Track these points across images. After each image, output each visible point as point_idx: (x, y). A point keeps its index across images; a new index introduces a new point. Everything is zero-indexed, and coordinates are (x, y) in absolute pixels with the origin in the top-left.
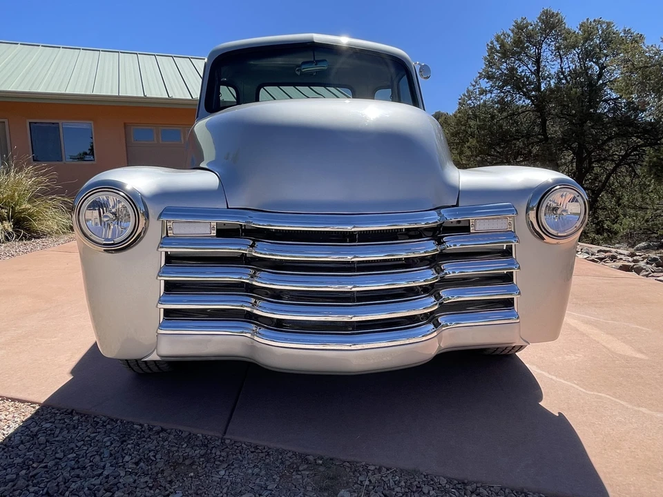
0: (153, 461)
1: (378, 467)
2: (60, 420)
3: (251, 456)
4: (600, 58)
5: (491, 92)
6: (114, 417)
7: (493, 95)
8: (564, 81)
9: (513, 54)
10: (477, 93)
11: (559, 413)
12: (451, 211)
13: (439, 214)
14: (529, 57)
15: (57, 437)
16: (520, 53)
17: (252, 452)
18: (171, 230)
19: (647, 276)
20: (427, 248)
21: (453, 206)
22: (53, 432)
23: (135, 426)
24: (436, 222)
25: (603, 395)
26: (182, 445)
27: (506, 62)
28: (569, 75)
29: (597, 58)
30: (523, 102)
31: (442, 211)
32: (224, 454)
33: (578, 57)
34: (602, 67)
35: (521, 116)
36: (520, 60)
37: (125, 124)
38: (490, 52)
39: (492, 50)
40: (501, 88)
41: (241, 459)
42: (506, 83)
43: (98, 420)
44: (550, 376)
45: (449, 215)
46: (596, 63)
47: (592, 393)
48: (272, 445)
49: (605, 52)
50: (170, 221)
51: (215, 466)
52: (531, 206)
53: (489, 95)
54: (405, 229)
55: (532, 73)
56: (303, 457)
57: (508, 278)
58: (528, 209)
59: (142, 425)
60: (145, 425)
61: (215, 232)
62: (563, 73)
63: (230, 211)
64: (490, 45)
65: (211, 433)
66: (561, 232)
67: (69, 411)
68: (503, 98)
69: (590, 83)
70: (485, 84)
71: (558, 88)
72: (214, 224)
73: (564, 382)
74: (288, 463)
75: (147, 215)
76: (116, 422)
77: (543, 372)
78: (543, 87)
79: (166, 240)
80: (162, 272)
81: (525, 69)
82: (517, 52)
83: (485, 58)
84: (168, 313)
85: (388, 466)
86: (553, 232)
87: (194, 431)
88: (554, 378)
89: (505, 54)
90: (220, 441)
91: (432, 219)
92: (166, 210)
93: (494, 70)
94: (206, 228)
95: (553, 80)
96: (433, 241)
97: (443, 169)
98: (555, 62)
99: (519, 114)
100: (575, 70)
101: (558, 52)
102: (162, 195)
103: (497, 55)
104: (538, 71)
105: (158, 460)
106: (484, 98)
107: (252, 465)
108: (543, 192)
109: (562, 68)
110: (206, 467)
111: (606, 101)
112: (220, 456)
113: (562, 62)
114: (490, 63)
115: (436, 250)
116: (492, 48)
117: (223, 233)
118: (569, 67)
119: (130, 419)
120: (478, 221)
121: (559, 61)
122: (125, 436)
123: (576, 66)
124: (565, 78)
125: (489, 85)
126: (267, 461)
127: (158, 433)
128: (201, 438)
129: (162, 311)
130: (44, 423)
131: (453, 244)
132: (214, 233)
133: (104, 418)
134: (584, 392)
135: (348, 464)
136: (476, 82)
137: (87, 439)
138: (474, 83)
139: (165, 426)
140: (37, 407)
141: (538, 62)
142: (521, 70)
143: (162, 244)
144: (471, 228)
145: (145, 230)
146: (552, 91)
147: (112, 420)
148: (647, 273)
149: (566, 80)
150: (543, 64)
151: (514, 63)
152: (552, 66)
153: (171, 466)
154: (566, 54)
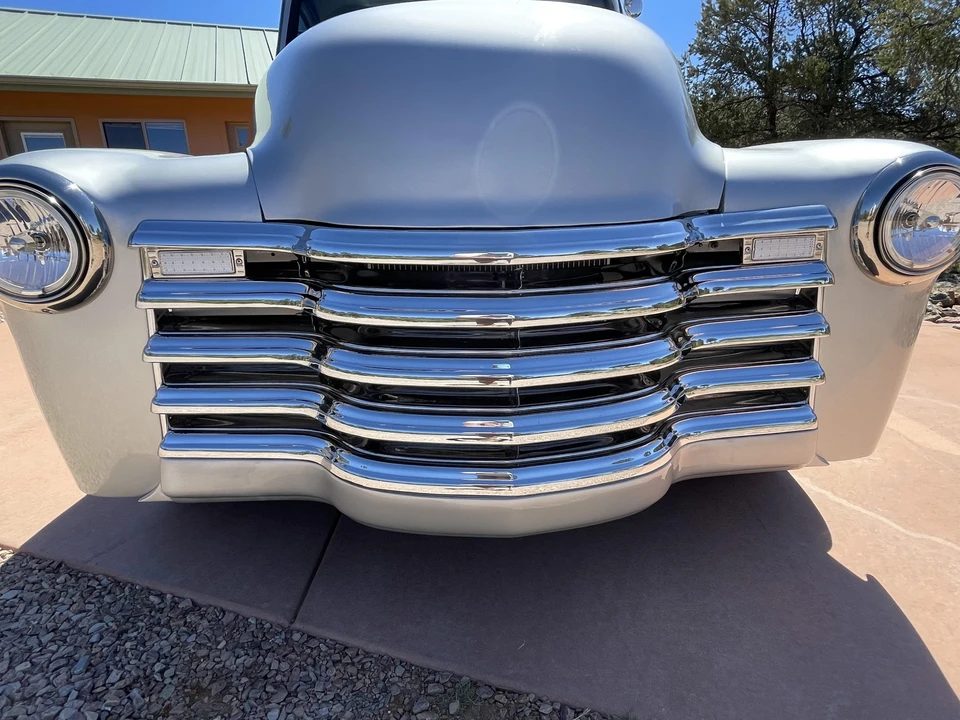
0: (158, 682)
1: (558, 707)
2: (34, 583)
3: (332, 672)
4: (859, 17)
5: (704, 72)
6: (122, 577)
7: (707, 77)
8: (804, 54)
9: (738, 16)
10: (686, 74)
11: (868, 576)
12: (710, 222)
13: (689, 226)
14: (759, 20)
15: (17, 620)
16: (746, 15)
17: (335, 663)
18: (158, 266)
19: (934, 321)
20: (658, 298)
21: (711, 212)
22: (13, 610)
23: (152, 598)
24: (682, 244)
25: (939, 540)
26: (219, 643)
27: (726, 29)
28: (813, 45)
29: (854, 18)
30: (746, 86)
31: (696, 221)
32: (285, 666)
33: (828, 17)
34: (860, 31)
35: (743, 105)
36: (746, 25)
37: (226, 122)
38: (705, 15)
39: (708, 12)
40: (718, 65)
41: (314, 678)
42: (725, 58)
43: (94, 583)
44: (837, 499)
45: (706, 230)
46: (853, 25)
47: (919, 536)
48: (371, 648)
49: (866, 8)
50: (151, 250)
51: (264, 696)
52: (862, 213)
53: (701, 77)
54: (612, 259)
55: (762, 43)
56: (423, 676)
57: (803, 349)
58: (857, 217)
59: (161, 596)
60: (169, 596)
61: (243, 269)
62: (804, 42)
63: (271, 227)
64: (706, 4)
65: (272, 618)
66: (919, 261)
67: (55, 565)
68: (719, 80)
69: (841, 55)
70: (697, 61)
71: (796, 64)
72: (239, 253)
73: (864, 511)
74: (395, 691)
75: (106, 237)
76: (123, 589)
77: (823, 491)
78: (775, 62)
79: (151, 288)
80: (151, 349)
81: (752, 39)
82: (744, 14)
83: (699, 25)
84: (175, 421)
85: (577, 705)
86: (903, 261)
87: (244, 611)
88: (844, 502)
89: (726, 16)
90: (283, 636)
91: (674, 237)
92: (143, 226)
93: (710, 41)
94: (224, 261)
95: (791, 53)
96: (672, 284)
97: (692, 143)
98: (793, 27)
99: (739, 102)
100: (822, 37)
101: (800, 11)
102: (134, 197)
103: (714, 19)
104: (770, 39)
105: (167, 681)
106: (695, 81)
107: (331, 696)
108: (896, 180)
109: (803, 35)
110: (248, 698)
111: (860, 80)
112: (278, 671)
113: (804, 25)
114: (705, 31)
115: (679, 301)
116: (709, 9)
117: (260, 270)
118: (813, 33)
119: (147, 583)
120: (758, 242)
121: (800, 24)
122: (128, 621)
123: (823, 32)
124: (807, 48)
125: (702, 62)
126: (359, 685)
127: (185, 613)
128: (253, 628)
129: (163, 417)
130: (6, 589)
131: (713, 286)
132: (241, 271)
133: (105, 581)
134: (903, 533)
135: (503, 700)
136: (685, 59)
137: (65, 625)
138: (682, 61)
139: (199, 600)
140: (9, 556)
141: (771, 27)
142: (747, 38)
143: (143, 294)
144: (745, 256)
145: (108, 266)
146: (788, 66)
147: (117, 583)
148: (934, 317)
149: (808, 52)
150: (778, 29)
151: (738, 29)
152: (789, 33)
153: (187, 695)
154: (810, 14)
